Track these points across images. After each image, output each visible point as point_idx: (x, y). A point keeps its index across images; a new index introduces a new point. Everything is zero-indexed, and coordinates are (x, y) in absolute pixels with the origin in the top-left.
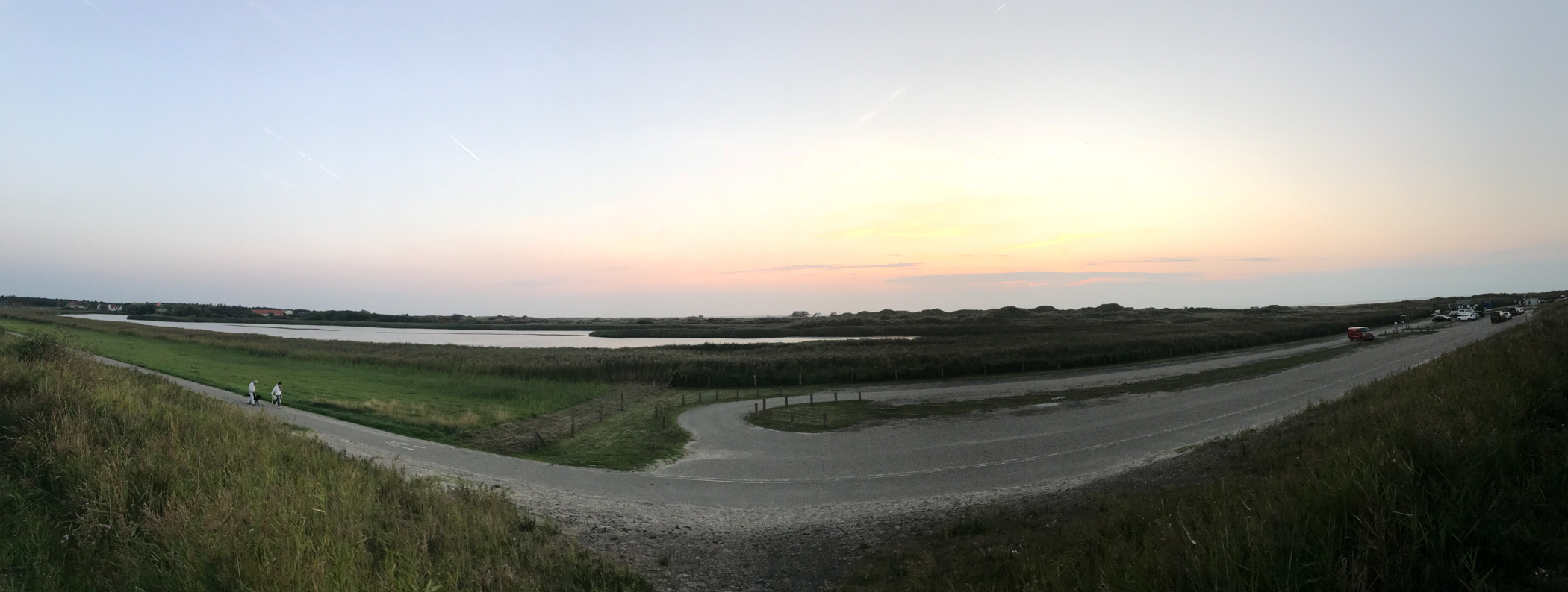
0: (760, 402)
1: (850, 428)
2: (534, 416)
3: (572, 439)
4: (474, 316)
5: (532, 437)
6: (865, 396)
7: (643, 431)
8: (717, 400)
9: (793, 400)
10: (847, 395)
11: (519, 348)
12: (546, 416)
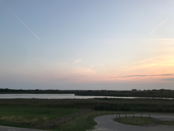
0: (118, 115)
1: (145, 126)
2: (55, 118)
3: (64, 124)
4: (42, 90)
5: (53, 124)
6: (151, 116)
7: (84, 122)
8: (106, 114)
9: (128, 115)
10: (146, 115)
11: (54, 99)
12: (58, 118)
